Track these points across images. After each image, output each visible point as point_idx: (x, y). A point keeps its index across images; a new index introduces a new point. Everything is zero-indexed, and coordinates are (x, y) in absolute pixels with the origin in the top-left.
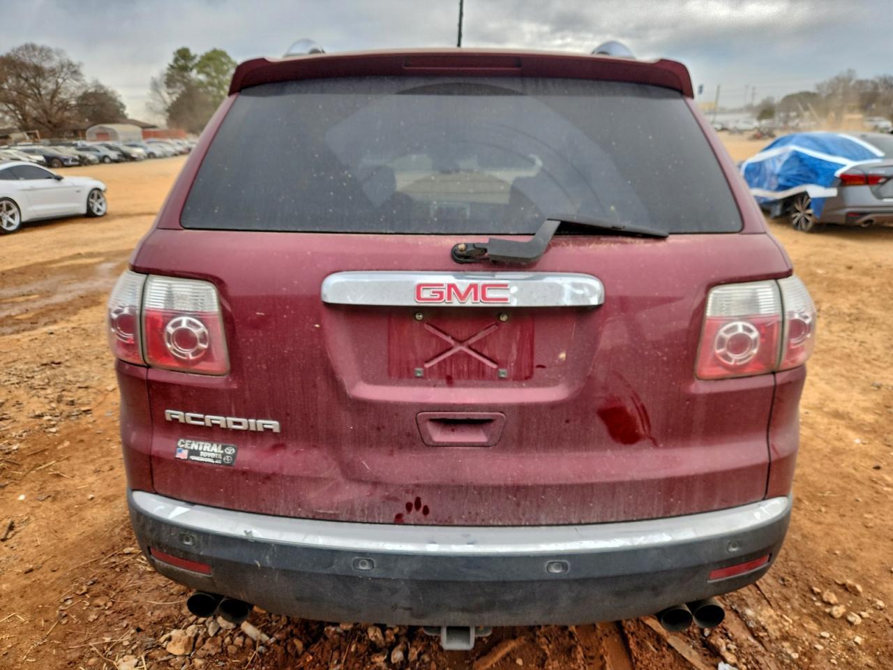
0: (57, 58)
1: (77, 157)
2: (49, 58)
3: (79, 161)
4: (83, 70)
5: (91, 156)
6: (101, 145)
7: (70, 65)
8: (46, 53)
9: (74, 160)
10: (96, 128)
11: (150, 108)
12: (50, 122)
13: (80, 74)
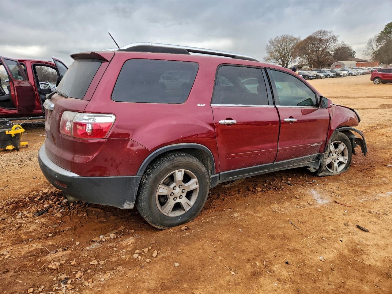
0: (329, 34)
1: (315, 75)
2: (326, 35)
3: (316, 77)
4: (338, 39)
5: (322, 75)
6: (328, 70)
7: (334, 37)
8: (325, 33)
9: (314, 77)
10: (336, 63)
11: (365, 53)
12: (318, 61)
13: (337, 41)
